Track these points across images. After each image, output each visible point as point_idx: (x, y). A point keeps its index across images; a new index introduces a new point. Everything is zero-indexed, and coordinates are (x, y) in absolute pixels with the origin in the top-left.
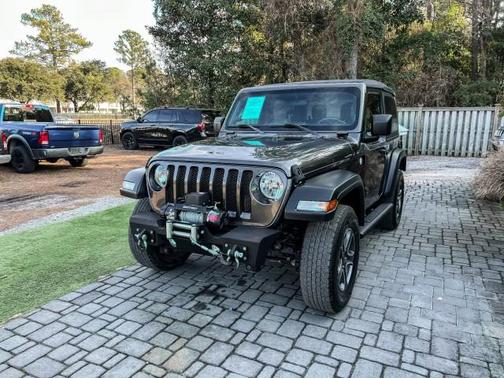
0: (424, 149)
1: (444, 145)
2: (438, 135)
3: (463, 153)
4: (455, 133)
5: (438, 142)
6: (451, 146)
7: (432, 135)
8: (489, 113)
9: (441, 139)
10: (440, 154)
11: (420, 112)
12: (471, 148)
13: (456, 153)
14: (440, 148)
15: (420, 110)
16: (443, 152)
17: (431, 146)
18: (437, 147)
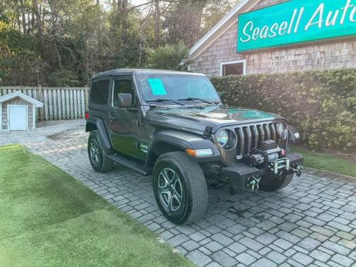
0: (47, 117)
1: (60, 112)
2: (55, 106)
3: (72, 117)
4: (66, 104)
5: (55, 111)
6: (64, 113)
7: (51, 106)
8: (82, 91)
9: (58, 109)
10: (58, 119)
11: (40, 90)
12: (76, 113)
13: (68, 117)
15: (40, 88)
16: (60, 118)
17: (51, 114)
18: (55, 114)
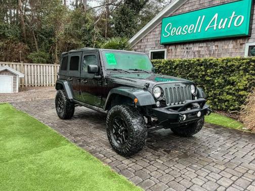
0: (26, 84)
2: (33, 77)
3: (45, 85)
6: (39, 82)
7: (29, 77)
8: (53, 67)
9: (34, 79)
12: (48, 82)
13: (42, 85)
14: (34, 83)
15: (22, 64)
16: (36, 85)
17: (30, 82)
